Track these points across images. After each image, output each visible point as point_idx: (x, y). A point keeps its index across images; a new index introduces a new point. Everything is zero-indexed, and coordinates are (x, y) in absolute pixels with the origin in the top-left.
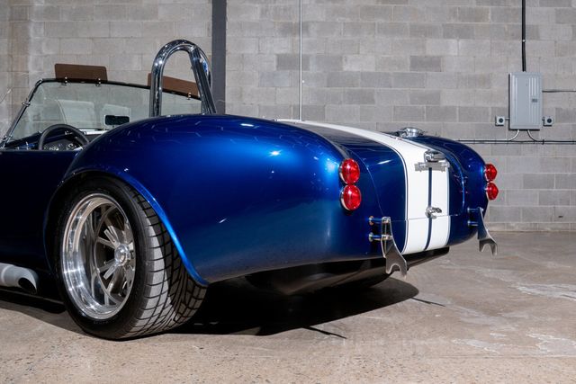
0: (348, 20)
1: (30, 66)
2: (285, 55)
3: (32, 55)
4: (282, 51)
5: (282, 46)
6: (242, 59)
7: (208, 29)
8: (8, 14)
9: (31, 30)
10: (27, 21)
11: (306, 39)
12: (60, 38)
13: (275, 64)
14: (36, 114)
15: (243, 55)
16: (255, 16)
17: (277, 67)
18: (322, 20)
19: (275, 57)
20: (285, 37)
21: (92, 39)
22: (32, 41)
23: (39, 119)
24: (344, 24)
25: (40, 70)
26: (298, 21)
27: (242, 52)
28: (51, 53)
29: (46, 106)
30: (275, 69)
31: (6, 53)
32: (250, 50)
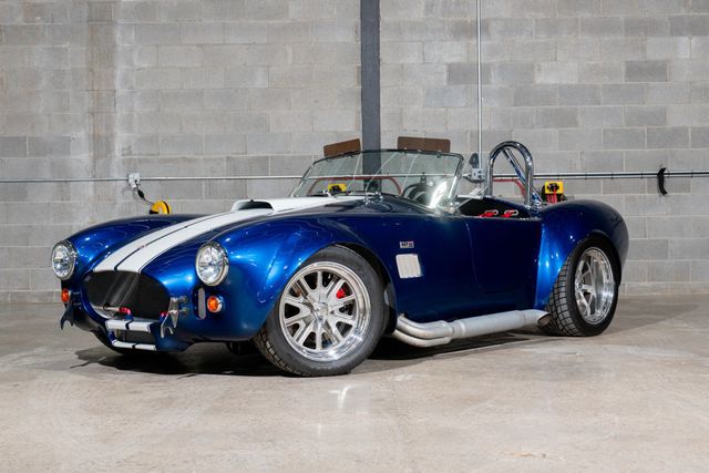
0: (541, 16)
1: (117, 84)
2: (459, 65)
3: (121, 69)
4: (454, 60)
5: (455, 52)
6: (401, 71)
7: (356, 32)
8: (86, 14)
9: (118, 35)
10: (112, 23)
11: (485, 43)
12: (157, 46)
13: (445, 76)
14: (126, 147)
15: (402, 65)
16: (418, 14)
17: (449, 80)
18: (507, 16)
19: (445, 67)
20: (458, 40)
21: (201, 46)
22: (119, 49)
23: (130, 153)
24: (537, 21)
25: (131, 88)
26: (474, 19)
27: (401, 62)
28: (145, 66)
29: (139, 136)
30: (445, 84)
31: (84, 66)
32: (412, 59)
